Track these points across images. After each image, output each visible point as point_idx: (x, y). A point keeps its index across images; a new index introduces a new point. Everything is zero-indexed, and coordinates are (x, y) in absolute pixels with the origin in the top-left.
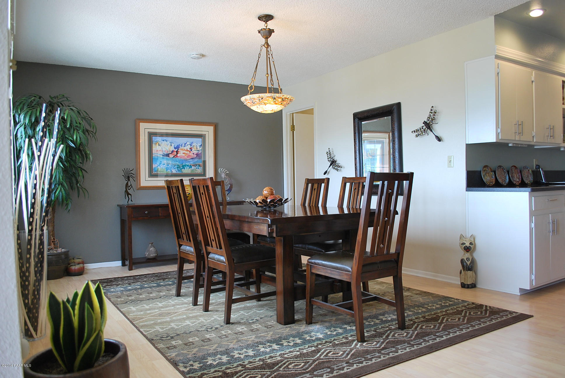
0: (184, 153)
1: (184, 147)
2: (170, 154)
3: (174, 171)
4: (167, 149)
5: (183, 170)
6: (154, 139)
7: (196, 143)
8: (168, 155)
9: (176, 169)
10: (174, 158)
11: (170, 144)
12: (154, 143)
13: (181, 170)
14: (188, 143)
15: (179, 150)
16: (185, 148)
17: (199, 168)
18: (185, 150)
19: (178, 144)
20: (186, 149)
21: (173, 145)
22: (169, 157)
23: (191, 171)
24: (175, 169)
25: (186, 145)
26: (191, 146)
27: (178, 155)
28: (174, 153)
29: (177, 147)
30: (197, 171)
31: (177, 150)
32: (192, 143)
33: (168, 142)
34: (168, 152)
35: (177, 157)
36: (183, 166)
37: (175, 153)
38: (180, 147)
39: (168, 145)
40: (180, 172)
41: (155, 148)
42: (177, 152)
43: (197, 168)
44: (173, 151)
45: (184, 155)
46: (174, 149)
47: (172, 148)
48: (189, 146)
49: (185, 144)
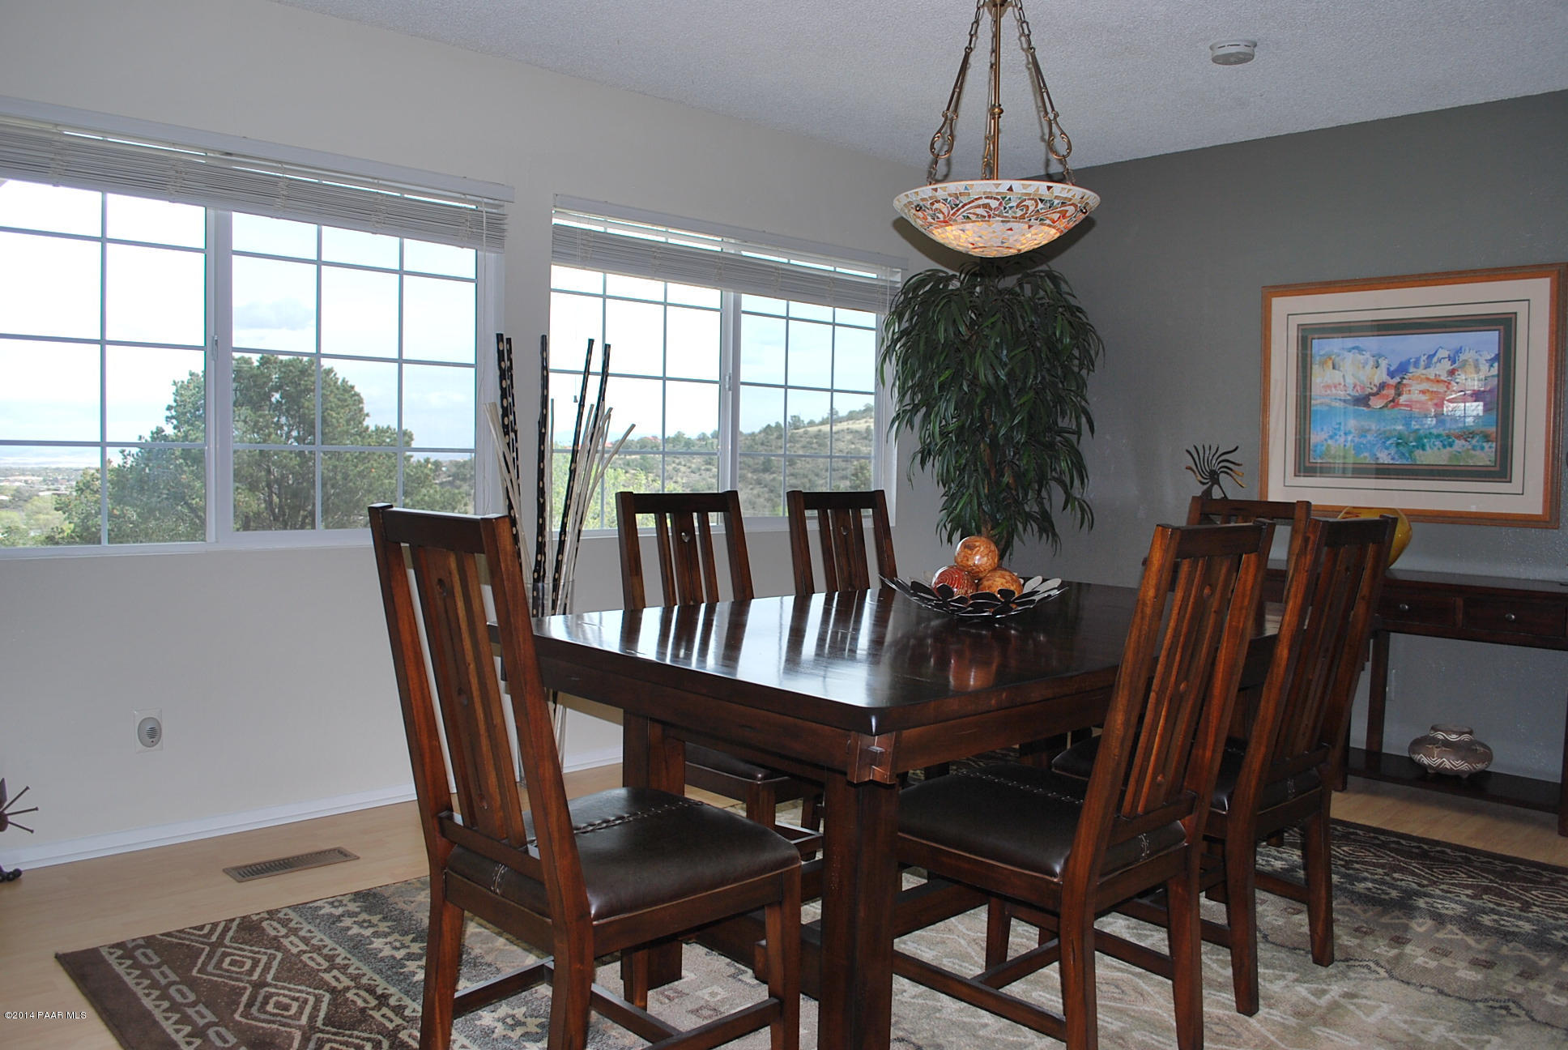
0: (1423, 392)
1: (1426, 367)
2: (1374, 395)
3: (1384, 458)
4: (1363, 378)
5: (1418, 453)
6: (1320, 347)
7: (1473, 353)
8: (1362, 400)
9: (1393, 451)
10: (1386, 411)
11: (1371, 362)
12: (1317, 359)
13: (1411, 452)
14: (1443, 353)
15: (1405, 381)
16: (1431, 373)
17: (1482, 448)
18: (1428, 379)
19: (1404, 359)
20: (1432, 377)
21: (1383, 363)
22: (1368, 406)
23: (1450, 458)
24: (1387, 448)
25: (1435, 359)
26: (1454, 362)
27: (1402, 399)
28: (1385, 392)
29: (1402, 370)
30: (1472, 457)
31: (1397, 379)
32: (1459, 351)
33: (1367, 355)
34: (1363, 388)
35: (1398, 404)
36: (1419, 439)
37: (1392, 392)
38: (1411, 369)
39: (1366, 363)
40: (1405, 462)
41: (1320, 378)
42: (1399, 389)
43: (1474, 448)
44: (1383, 386)
45: (1423, 398)
46: (1385, 378)
47: (1381, 376)
48: (1447, 365)
49: (1430, 357)
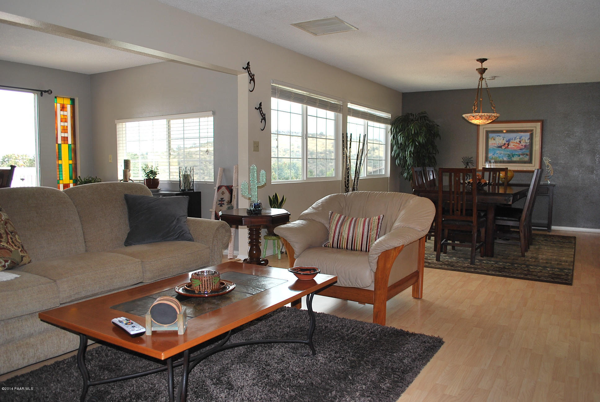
0: (514, 145)
1: (514, 140)
2: (503, 146)
3: (505, 159)
4: (501, 142)
5: (512, 158)
6: (491, 135)
7: (524, 137)
8: (501, 147)
9: (507, 158)
10: (505, 149)
11: (502, 139)
12: (490, 138)
13: (511, 158)
14: (518, 137)
15: (510, 143)
16: (515, 141)
17: (526, 157)
18: (515, 143)
19: (509, 138)
20: (515, 142)
21: (505, 139)
22: (501, 148)
23: (519, 159)
24: (506, 157)
25: (516, 138)
26: (520, 139)
27: (509, 147)
28: (505, 145)
29: (509, 141)
30: (524, 159)
31: (508, 143)
32: (521, 137)
33: (501, 137)
34: (500, 144)
35: (508, 148)
36: (512, 155)
37: (507, 145)
38: (511, 140)
39: (501, 139)
40: (509, 160)
41: (491, 142)
42: (508, 145)
43: (524, 157)
44: (505, 144)
45: (513, 146)
46: (505, 142)
47: (504, 142)
48: (519, 140)
49: (515, 138)
